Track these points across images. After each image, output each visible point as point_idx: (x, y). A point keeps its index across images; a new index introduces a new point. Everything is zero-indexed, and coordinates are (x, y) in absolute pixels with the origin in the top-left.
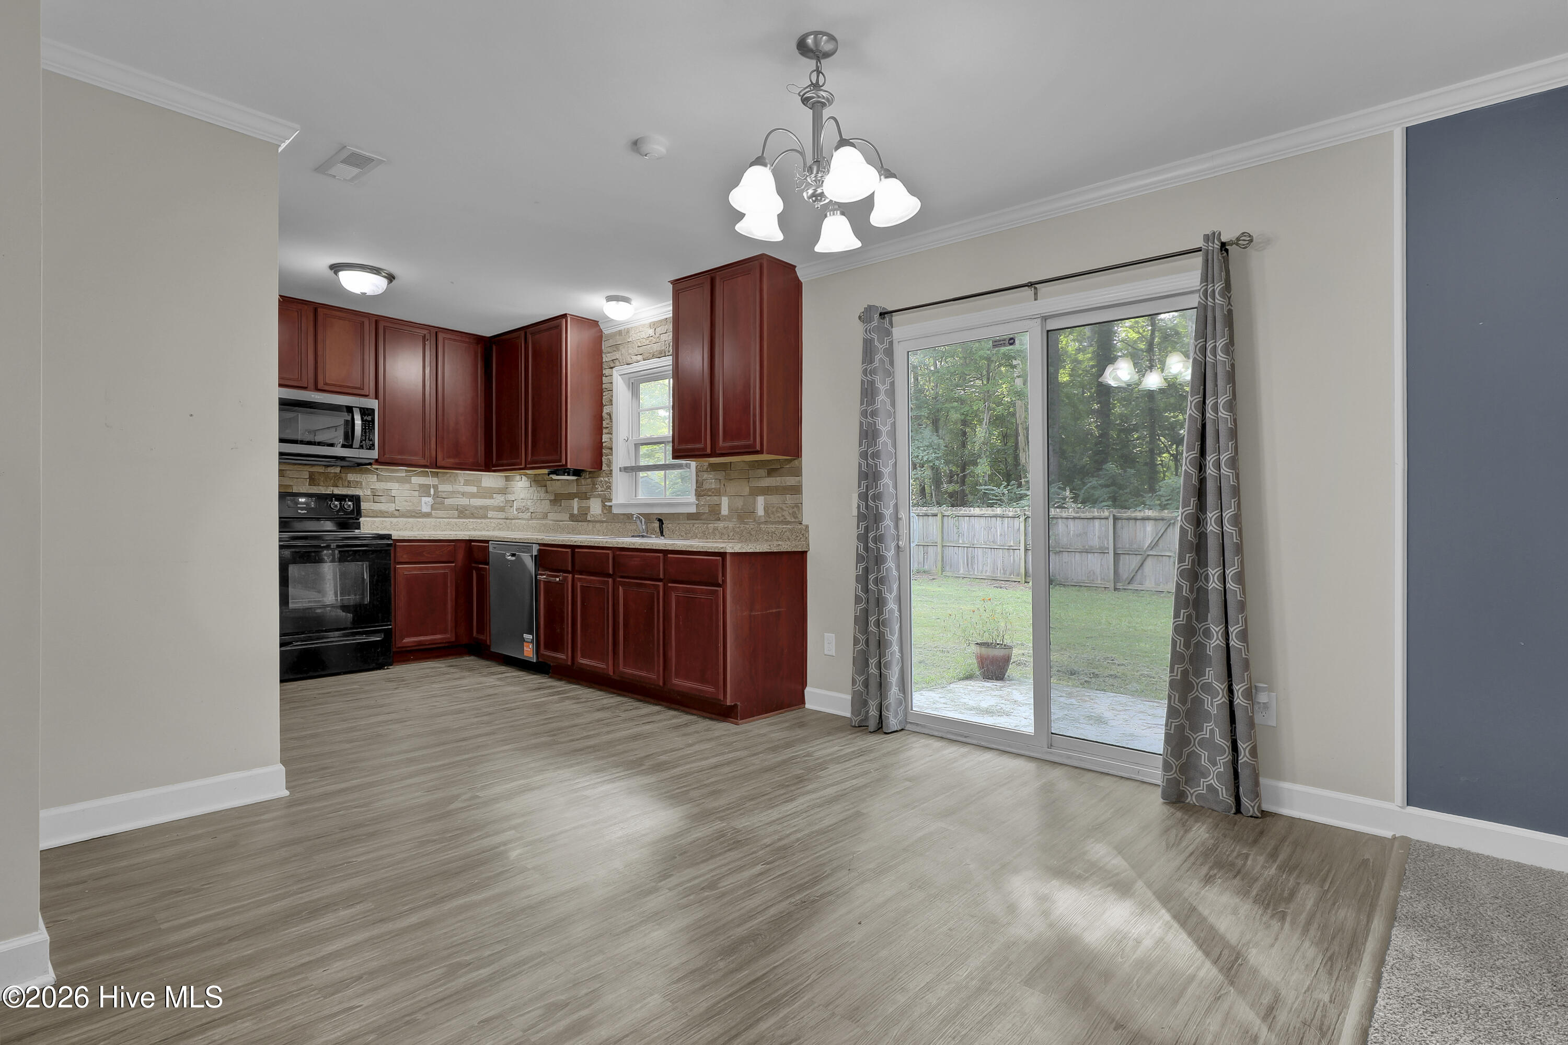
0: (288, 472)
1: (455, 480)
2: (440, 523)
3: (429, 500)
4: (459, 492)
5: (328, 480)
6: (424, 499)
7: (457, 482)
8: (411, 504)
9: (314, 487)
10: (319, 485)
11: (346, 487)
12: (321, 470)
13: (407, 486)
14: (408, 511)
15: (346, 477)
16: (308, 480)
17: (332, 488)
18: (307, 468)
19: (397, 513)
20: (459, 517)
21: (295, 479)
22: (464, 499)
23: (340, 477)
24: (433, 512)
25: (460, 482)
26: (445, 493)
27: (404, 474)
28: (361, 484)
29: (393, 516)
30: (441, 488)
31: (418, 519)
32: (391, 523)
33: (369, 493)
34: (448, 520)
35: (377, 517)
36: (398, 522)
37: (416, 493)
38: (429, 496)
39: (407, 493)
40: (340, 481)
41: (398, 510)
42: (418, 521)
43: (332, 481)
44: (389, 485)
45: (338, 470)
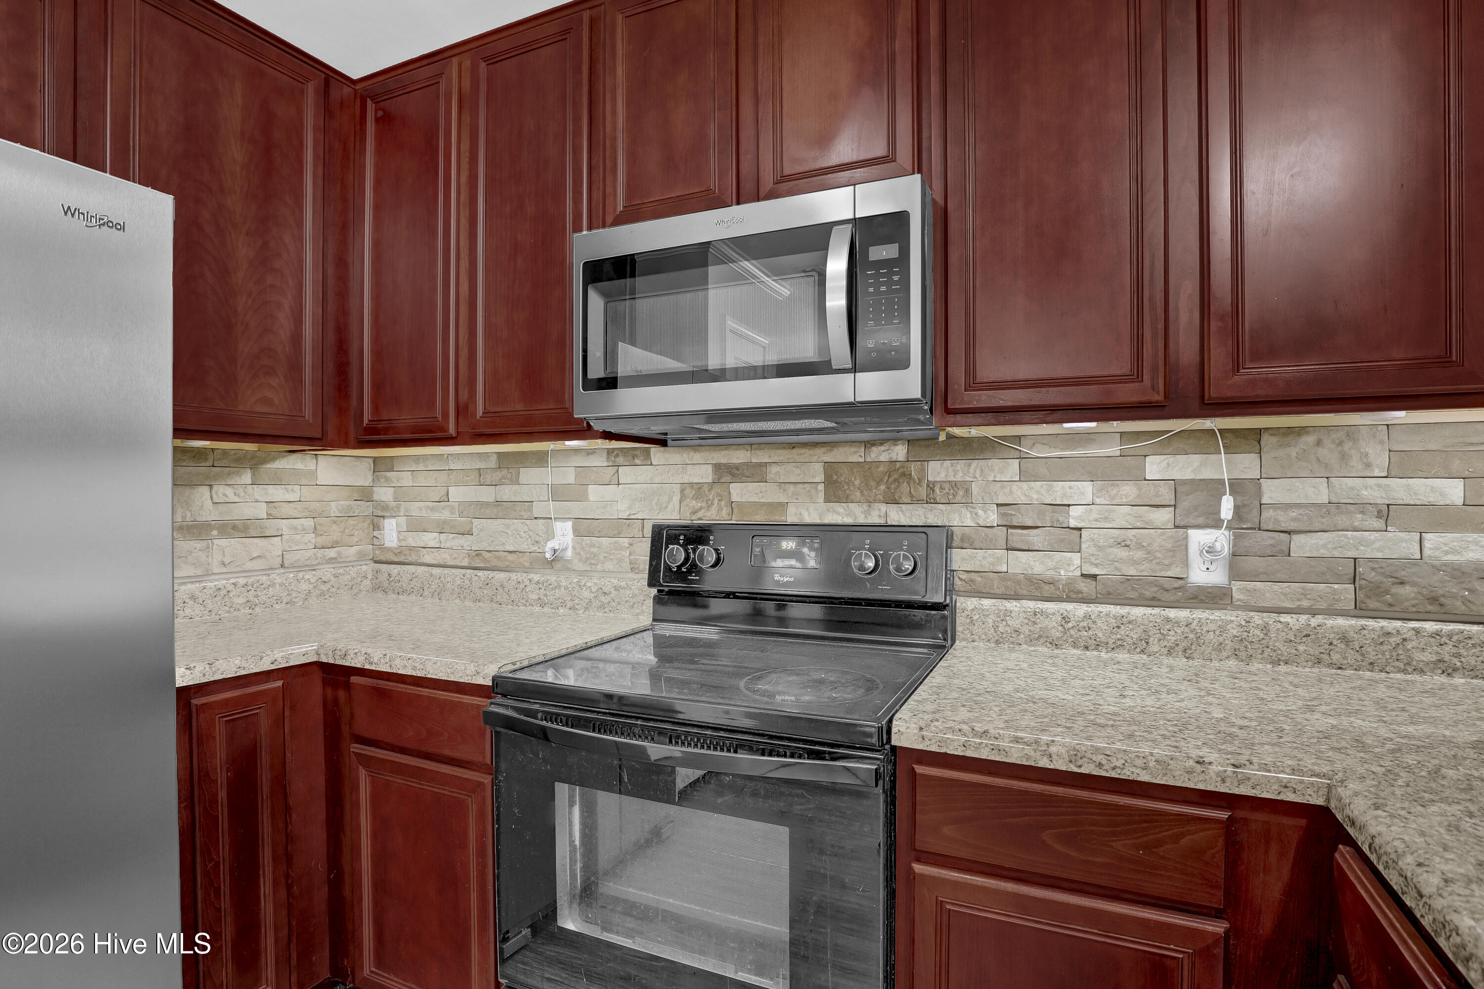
0: (774, 469)
1: (1344, 457)
2: (1265, 628)
3: (1220, 539)
4: (1362, 507)
5: (873, 483)
6: (1198, 538)
7: (1355, 462)
8: (1139, 554)
9: (840, 508)
10: (847, 500)
11: (919, 501)
12: (855, 455)
13: (1128, 490)
14: (1128, 579)
15: (923, 472)
16: (821, 487)
17: (883, 507)
18: (819, 451)
19: (1086, 587)
20: (1359, 610)
21: (791, 488)
22: (1394, 534)
23: (903, 475)
24: (1236, 586)
25: (1368, 465)
26: (1293, 514)
27: (1114, 450)
28: (968, 491)
29: (1073, 596)
30: (1272, 492)
31: (1172, 613)
32: (1065, 619)
33: (993, 517)
34: (1303, 618)
35: (1017, 597)
36: (1087, 617)
37: (1164, 516)
38: (1217, 524)
39: (1123, 515)
40: (905, 487)
41: (1094, 577)
42: (1168, 620)
43: (883, 487)
44: (1059, 491)
45: (900, 452)
